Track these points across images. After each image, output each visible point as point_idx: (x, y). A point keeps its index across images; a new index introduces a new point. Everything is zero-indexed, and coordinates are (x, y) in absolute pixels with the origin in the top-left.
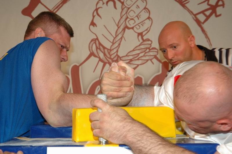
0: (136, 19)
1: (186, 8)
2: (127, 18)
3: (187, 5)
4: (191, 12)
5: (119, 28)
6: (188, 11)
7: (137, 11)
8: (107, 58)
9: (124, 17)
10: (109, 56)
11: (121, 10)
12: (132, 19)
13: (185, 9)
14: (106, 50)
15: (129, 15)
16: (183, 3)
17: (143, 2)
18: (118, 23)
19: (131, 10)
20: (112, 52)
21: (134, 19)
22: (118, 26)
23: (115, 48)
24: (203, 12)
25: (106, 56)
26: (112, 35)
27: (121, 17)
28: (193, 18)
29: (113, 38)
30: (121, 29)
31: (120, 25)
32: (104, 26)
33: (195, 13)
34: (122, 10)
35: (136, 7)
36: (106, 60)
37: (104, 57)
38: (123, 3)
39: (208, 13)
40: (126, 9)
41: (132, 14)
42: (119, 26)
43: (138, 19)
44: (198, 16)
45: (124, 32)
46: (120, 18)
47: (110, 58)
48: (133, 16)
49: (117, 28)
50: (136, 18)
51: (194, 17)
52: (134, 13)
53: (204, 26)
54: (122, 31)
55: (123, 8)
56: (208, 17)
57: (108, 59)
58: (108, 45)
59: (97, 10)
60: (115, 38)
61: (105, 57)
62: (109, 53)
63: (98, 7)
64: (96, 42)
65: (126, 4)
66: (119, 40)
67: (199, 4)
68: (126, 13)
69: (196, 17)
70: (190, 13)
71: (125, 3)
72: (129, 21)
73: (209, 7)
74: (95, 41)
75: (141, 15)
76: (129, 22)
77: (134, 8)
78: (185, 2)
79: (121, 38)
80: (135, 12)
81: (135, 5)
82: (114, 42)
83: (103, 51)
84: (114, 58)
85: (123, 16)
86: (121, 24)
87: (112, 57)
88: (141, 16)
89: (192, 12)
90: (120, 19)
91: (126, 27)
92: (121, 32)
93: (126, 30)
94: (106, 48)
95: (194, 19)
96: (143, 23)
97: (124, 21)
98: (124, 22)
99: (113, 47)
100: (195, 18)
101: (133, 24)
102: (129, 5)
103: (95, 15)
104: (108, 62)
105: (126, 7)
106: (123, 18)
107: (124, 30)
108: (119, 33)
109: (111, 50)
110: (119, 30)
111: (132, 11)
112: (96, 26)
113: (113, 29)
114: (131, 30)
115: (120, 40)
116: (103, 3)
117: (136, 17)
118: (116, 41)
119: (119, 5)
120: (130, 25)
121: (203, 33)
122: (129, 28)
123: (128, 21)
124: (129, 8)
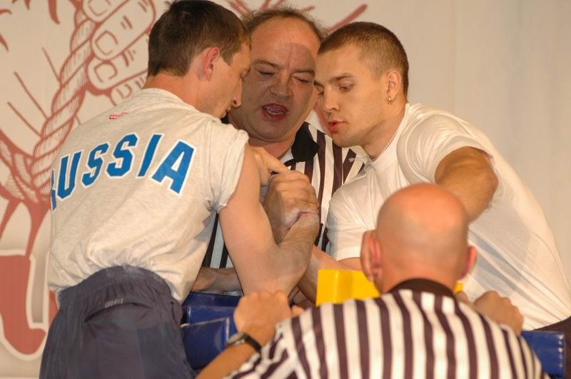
0: (119, 62)
2: (92, 56)
5: (62, 86)
7: (125, 37)
8: (21, 183)
9: (82, 53)
10: (27, 178)
11: (72, 28)
12: (107, 62)
14: (19, 158)
15: (98, 46)
17: (145, 10)
18: (63, 70)
19: (106, 32)
20: (39, 167)
21: (114, 62)
22: (60, 79)
23: (49, 153)
25: (17, 178)
26: (40, 108)
27: (73, 53)
29: (43, 120)
30: (69, 93)
31: (66, 78)
32: (16, 74)
34: (78, 26)
35: (122, 24)
36: (18, 190)
37: (12, 181)
38: (78, 5)
40: (87, 25)
41: (106, 46)
42: (63, 82)
43: (127, 64)
45: (81, 102)
46: (68, 53)
47: (33, 187)
48: (111, 52)
49: (56, 86)
50: (121, 59)
52: (112, 41)
54: (74, 97)
55: (79, 21)
57: (24, 187)
58: (26, 142)
60: (48, 120)
61: (16, 183)
62: (29, 169)
65: (91, 8)
66: (62, 126)
68: (90, 38)
71: (86, 7)
72: (99, 65)
75: (134, 52)
76: (99, 70)
77: (113, 25)
79: (71, 121)
80: (118, 38)
81: (118, 17)
82: (47, 132)
83: (9, 159)
84: (44, 185)
85: (79, 47)
86: (70, 75)
87: (39, 182)
88: (135, 56)
90: (70, 57)
91: (88, 87)
92: (71, 101)
93: (88, 95)
94: (20, 152)
96: (141, 79)
97: (82, 65)
98: (82, 70)
99: (42, 151)
101: (111, 78)
102: (98, 12)
104: (22, 198)
105: (88, 19)
106: (79, 55)
107: (80, 94)
108: (63, 103)
109: (35, 159)
110: (62, 93)
111: (107, 36)
113: (45, 89)
114: (103, 98)
115: (66, 128)
117: (118, 55)
118: (50, 131)
119: (65, 9)
120: (101, 81)
122: (97, 92)
123: (96, 68)
124: (98, 25)
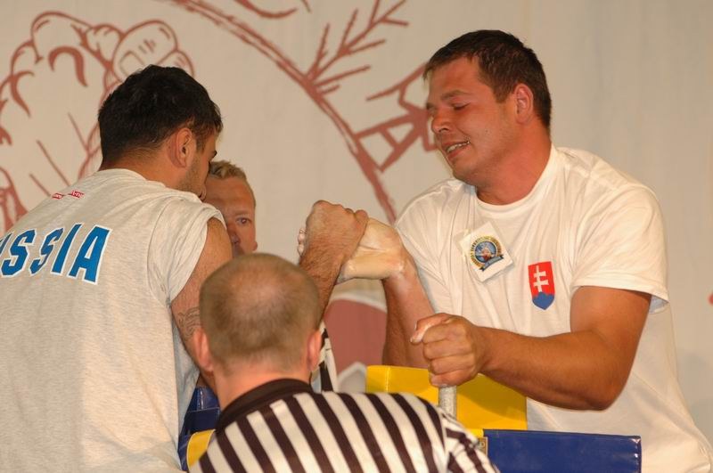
1: (328, 110)
3: (332, 98)
4: (343, 125)
5: (90, 156)
6: (332, 118)
13: (324, 111)
16: (319, 90)
18: (90, 137)
22: (87, 148)
24: (383, 129)
28: (350, 147)
31: (93, 147)
32: (39, 143)
33: (356, 129)
34: (107, 90)
38: (108, 65)
39: (400, 133)
42: (92, 150)
44: (366, 142)
49: (84, 156)
51: (351, 142)
53: (386, 178)
55: (109, 83)
56: (399, 149)
59: (13, 79)
63: (17, 69)
64: (5, 200)
65: (122, 69)
67: (370, 99)
69: (359, 146)
70: (339, 129)
71: (116, 68)
73: (402, 112)
74: (4, 196)
78: (324, 88)
89: (346, 126)
95: (352, 152)
100: (355, 149)
103: (6, 101)
112: (10, 142)
116: (38, 59)
121: (382, 204)
